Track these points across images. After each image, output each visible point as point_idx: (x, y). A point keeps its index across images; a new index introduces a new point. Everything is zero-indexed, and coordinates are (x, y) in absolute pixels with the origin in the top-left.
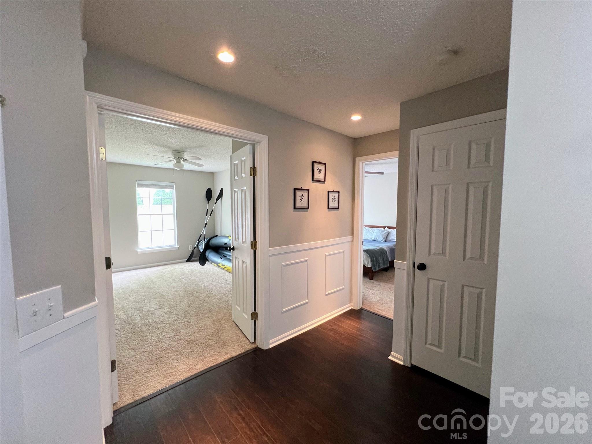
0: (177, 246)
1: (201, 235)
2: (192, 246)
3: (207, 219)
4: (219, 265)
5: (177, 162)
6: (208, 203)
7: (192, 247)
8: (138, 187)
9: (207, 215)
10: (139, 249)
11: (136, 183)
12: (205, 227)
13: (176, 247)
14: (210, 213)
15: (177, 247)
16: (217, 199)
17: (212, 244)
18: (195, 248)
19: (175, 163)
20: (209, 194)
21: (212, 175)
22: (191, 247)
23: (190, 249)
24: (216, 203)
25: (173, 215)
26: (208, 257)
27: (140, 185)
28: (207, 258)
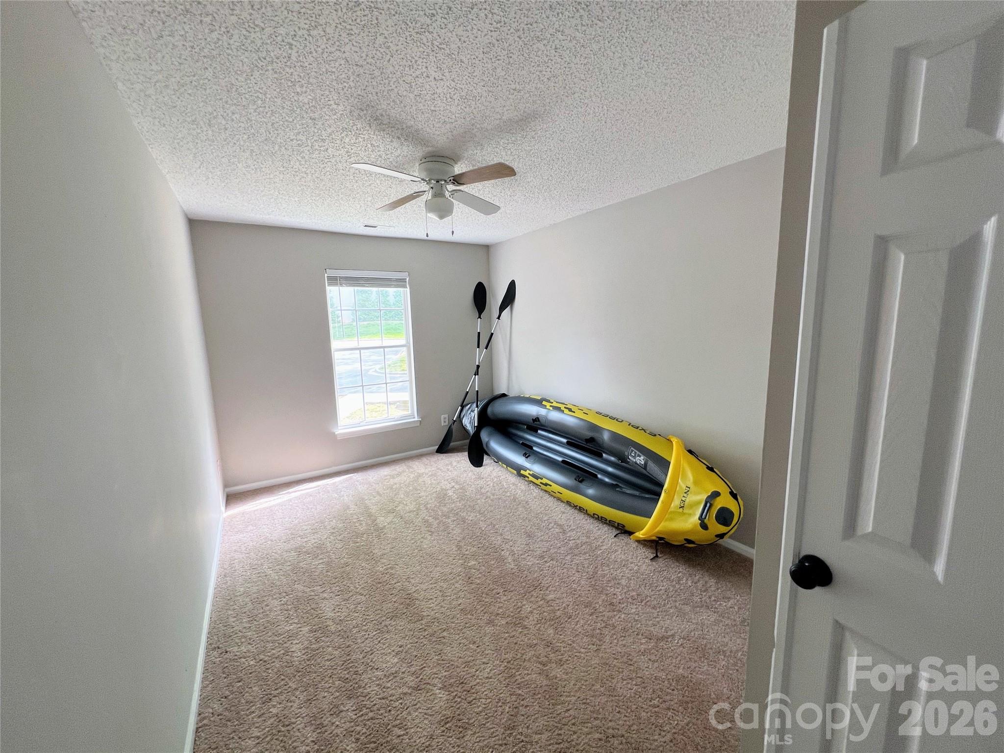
0: (416, 419)
1: (468, 392)
2: (446, 416)
3: (479, 356)
4: (522, 472)
5: (435, 195)
6: (480, 317)
7: (447, 420)
8: (329, 285)
9: (478, 347)
10: (339, 428)
11: (326, 275)
12: (477, 373)
13: (414, 421)
14: (486, 341)
15: (417, 421)
16: (502, 308)
17: (493, 414)
18: (455, 421)
19: (430, 198)
20: (480, 296)
21: (486, 250)
22: (445, 418)
23: (444, 421)
24: (499, 318)
25: (405, 349)
26: (487, 446)
27: (333, 280)
28: (485, 448)
